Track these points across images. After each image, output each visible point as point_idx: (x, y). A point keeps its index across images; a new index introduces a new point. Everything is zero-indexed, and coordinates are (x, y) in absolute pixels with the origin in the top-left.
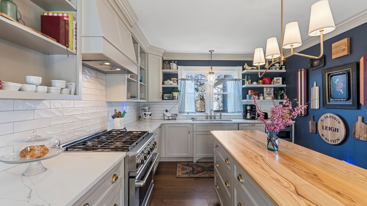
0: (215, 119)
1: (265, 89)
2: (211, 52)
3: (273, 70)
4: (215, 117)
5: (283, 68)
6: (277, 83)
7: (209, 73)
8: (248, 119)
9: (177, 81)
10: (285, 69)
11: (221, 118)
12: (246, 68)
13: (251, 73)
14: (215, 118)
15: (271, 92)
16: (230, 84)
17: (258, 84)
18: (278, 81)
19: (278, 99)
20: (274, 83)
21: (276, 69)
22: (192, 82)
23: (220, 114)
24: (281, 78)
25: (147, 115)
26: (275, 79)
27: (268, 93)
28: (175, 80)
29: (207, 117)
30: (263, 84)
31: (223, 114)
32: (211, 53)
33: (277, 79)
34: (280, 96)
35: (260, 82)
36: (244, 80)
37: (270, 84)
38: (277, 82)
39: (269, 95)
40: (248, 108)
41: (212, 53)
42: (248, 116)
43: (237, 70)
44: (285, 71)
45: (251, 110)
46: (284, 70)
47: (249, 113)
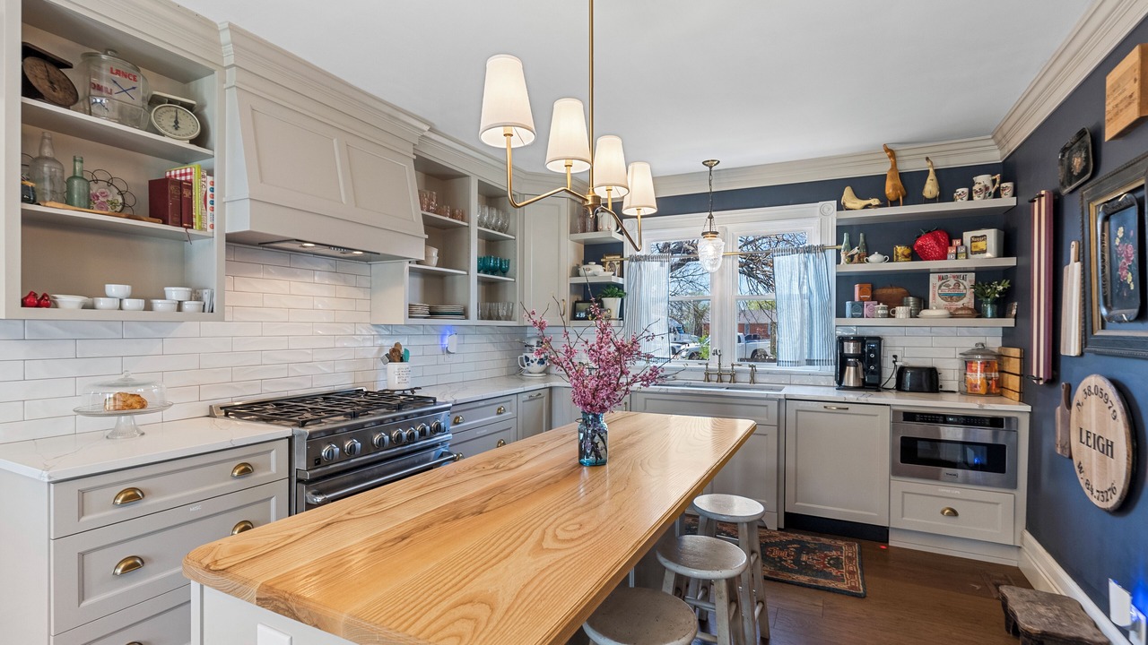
0: (735, 382)
1: (933, 279)
2: (711, 167)
3: (960, 203)
4: (733, 376)
5: (1004, 189)
6: (976, 253)
7: (703, 234)
8: (848, 388)
9: (622, 263)
10: (1014, 196)
11: (753, 381)
12: (849, 205)
13: (867, 222)
14: (733, 380)
15: (962, 287)
16: (786, 267)
17: (893, 261)
18: (981, 245)
19: (985, 317)
20: (957, 254)
21: (972, 199)
22: (662, 265)
23: (750, 366)
24: (991, 234)
25: (532, 362)
26: (967, 236)
27: (946, 295)
28: (615, 263)
29: (707, 375)
30: (912, 260)
31: (760, 367)
32: (708, 168)
33: (976, 237)
34: (992, 303)
35: (897, 252)
36: (839, 247)
37: (944, 257)
38: (976, 247)
39: (952, 300)
40: (850, 348)
41: (714, 168)
42: (850, 377)
43: (818, 213)
44: (1012, 202)
45: (861, 357)
46: (1007, 200)
47: (852, 368)
